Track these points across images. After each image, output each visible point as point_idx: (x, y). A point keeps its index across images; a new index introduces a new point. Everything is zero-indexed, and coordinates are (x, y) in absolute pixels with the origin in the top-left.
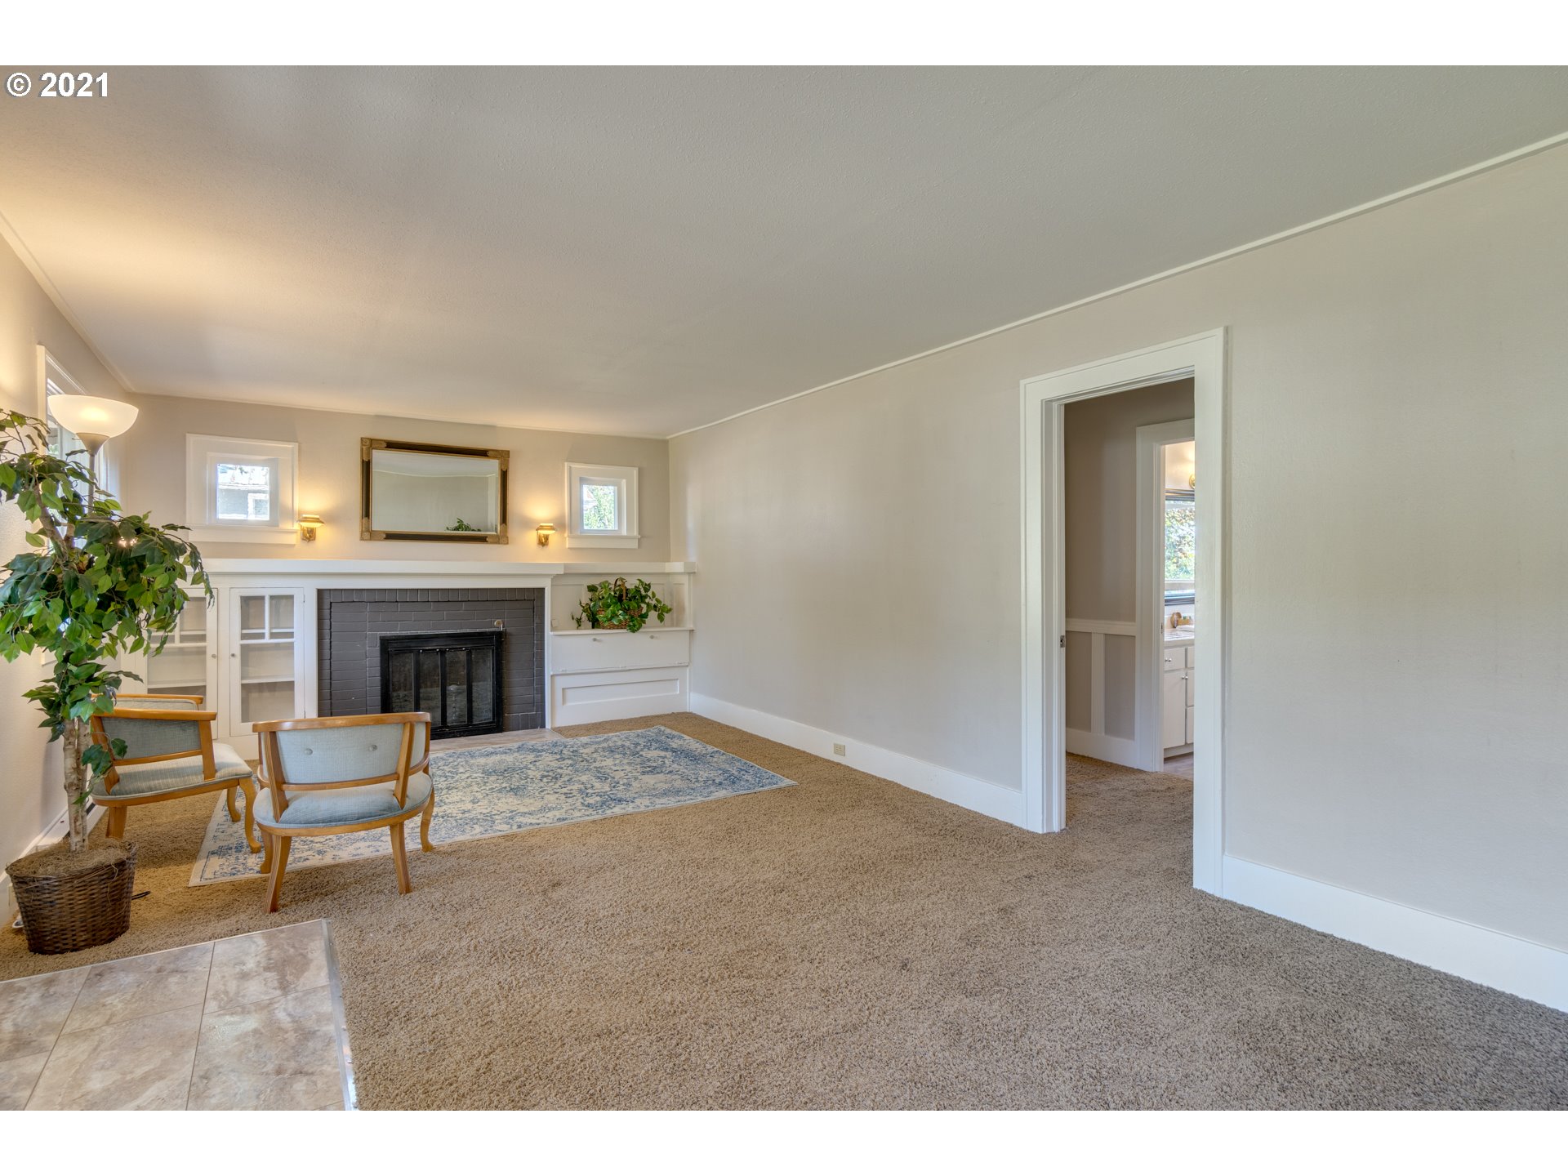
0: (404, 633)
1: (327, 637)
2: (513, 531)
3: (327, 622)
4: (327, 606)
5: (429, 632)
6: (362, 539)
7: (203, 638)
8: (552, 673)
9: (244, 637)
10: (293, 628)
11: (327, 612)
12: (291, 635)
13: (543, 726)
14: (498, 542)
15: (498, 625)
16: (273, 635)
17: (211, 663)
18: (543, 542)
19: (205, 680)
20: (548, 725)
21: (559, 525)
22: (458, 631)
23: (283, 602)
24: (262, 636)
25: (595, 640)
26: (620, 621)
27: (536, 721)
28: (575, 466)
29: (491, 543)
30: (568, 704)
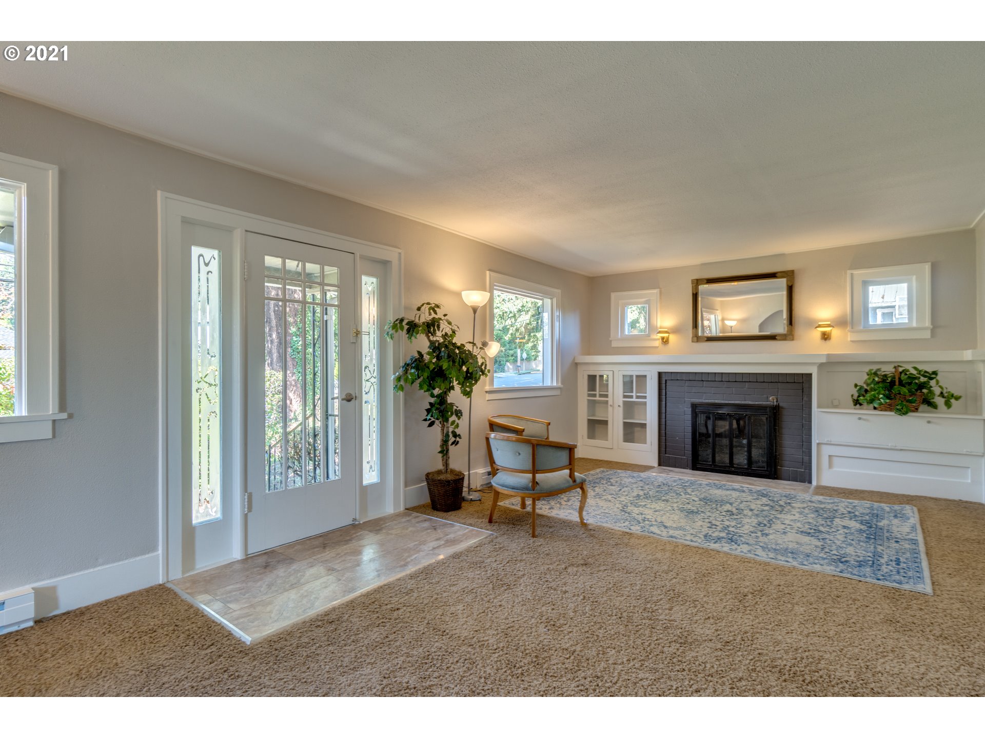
0: (707, 401)
1: (664, 400)
2: (799, 330)
3: (664, 391)
4: (664, 382)
5: (723, 402)
6: (693, 342)
7: (606, 396)
8: (817, 442)
9: (625, 397)
10: (646, 393)
11: (664, 385)
12: (645, 397)
13: (810, 482)
14: (785, 339)
15: (772, 400)
16: (638, 397)
17: (610, 409)
18: (826, 337)
19: (607, 417)
20: (814, 483)
21: (841, 322)
22: (743, 402)
23: (642, 378)
24: (631, 397)
25: (860, 419)
26: (881, 404)
27: (804, 477)
28: (856, 272)
29: (780, 340)
30: (835, 469)
